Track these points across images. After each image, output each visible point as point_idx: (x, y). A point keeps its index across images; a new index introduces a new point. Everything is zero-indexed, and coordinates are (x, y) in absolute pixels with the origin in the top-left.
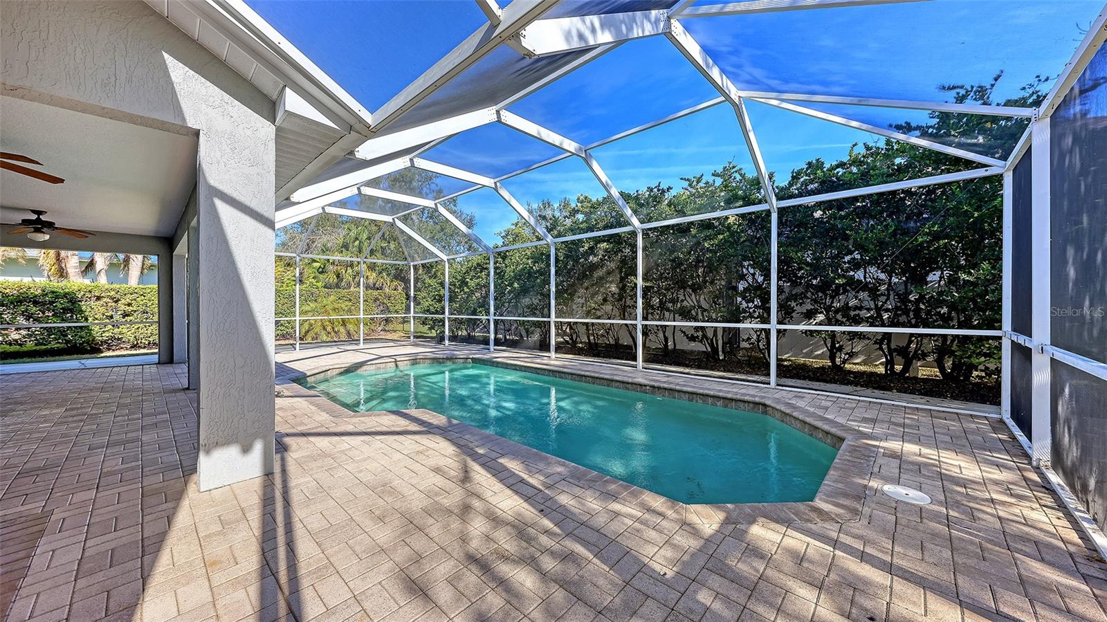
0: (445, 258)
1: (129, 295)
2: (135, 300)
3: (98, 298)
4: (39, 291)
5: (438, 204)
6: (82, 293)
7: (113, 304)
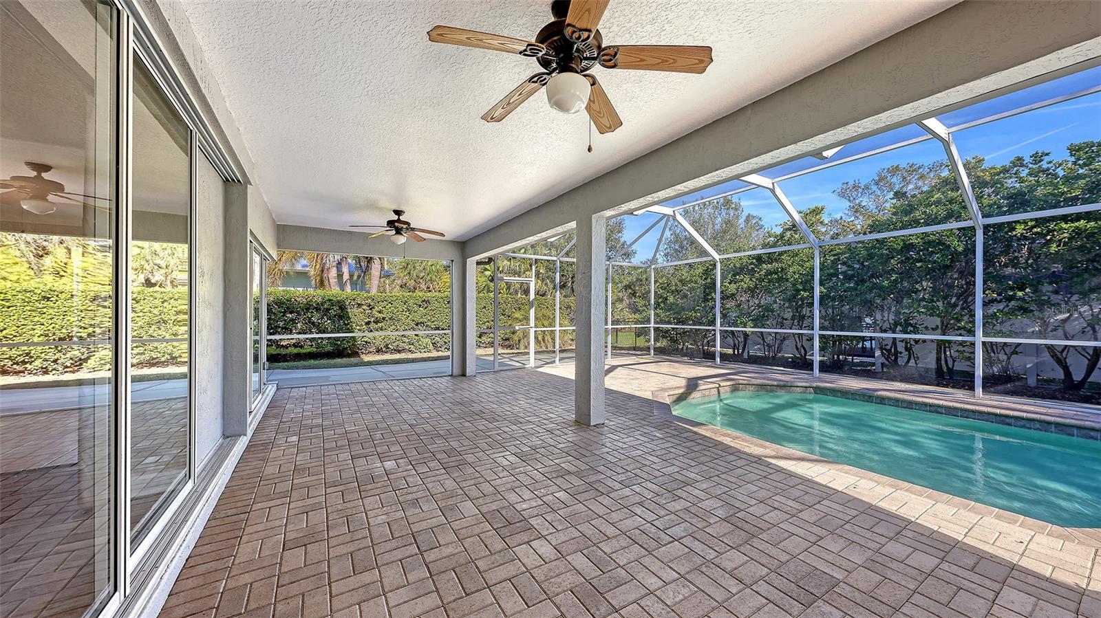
0: (717, 257)
1: (381, 303)
2: (385, 307)
3: (360, 305)
4: (320, 299)
5: (775, 184)
6: (349, 301)
7: (370, 311)
